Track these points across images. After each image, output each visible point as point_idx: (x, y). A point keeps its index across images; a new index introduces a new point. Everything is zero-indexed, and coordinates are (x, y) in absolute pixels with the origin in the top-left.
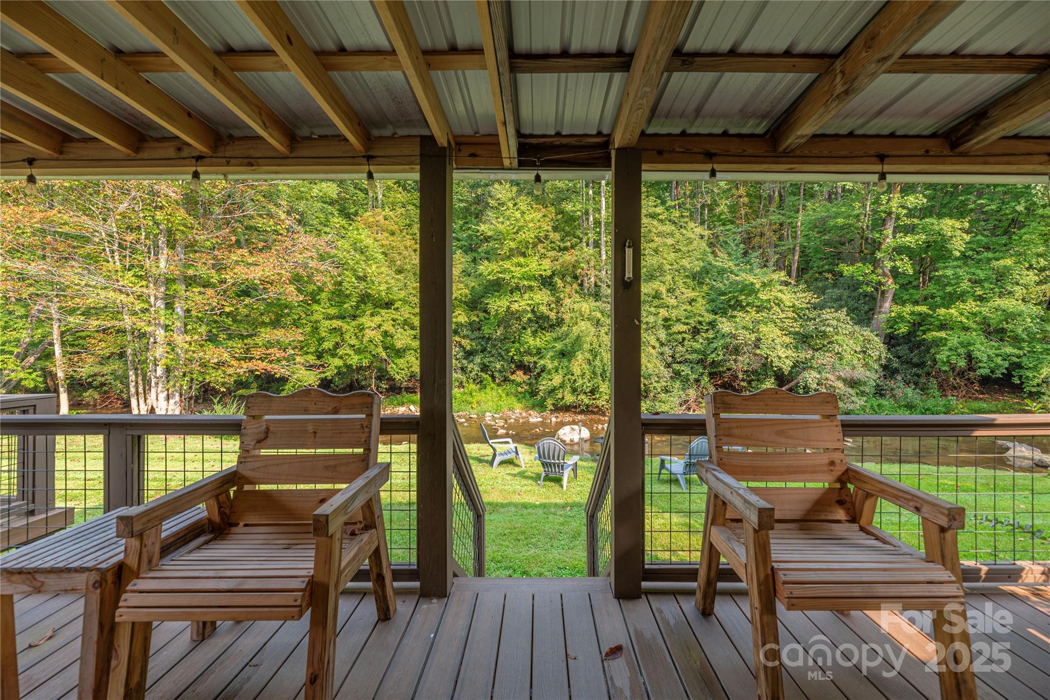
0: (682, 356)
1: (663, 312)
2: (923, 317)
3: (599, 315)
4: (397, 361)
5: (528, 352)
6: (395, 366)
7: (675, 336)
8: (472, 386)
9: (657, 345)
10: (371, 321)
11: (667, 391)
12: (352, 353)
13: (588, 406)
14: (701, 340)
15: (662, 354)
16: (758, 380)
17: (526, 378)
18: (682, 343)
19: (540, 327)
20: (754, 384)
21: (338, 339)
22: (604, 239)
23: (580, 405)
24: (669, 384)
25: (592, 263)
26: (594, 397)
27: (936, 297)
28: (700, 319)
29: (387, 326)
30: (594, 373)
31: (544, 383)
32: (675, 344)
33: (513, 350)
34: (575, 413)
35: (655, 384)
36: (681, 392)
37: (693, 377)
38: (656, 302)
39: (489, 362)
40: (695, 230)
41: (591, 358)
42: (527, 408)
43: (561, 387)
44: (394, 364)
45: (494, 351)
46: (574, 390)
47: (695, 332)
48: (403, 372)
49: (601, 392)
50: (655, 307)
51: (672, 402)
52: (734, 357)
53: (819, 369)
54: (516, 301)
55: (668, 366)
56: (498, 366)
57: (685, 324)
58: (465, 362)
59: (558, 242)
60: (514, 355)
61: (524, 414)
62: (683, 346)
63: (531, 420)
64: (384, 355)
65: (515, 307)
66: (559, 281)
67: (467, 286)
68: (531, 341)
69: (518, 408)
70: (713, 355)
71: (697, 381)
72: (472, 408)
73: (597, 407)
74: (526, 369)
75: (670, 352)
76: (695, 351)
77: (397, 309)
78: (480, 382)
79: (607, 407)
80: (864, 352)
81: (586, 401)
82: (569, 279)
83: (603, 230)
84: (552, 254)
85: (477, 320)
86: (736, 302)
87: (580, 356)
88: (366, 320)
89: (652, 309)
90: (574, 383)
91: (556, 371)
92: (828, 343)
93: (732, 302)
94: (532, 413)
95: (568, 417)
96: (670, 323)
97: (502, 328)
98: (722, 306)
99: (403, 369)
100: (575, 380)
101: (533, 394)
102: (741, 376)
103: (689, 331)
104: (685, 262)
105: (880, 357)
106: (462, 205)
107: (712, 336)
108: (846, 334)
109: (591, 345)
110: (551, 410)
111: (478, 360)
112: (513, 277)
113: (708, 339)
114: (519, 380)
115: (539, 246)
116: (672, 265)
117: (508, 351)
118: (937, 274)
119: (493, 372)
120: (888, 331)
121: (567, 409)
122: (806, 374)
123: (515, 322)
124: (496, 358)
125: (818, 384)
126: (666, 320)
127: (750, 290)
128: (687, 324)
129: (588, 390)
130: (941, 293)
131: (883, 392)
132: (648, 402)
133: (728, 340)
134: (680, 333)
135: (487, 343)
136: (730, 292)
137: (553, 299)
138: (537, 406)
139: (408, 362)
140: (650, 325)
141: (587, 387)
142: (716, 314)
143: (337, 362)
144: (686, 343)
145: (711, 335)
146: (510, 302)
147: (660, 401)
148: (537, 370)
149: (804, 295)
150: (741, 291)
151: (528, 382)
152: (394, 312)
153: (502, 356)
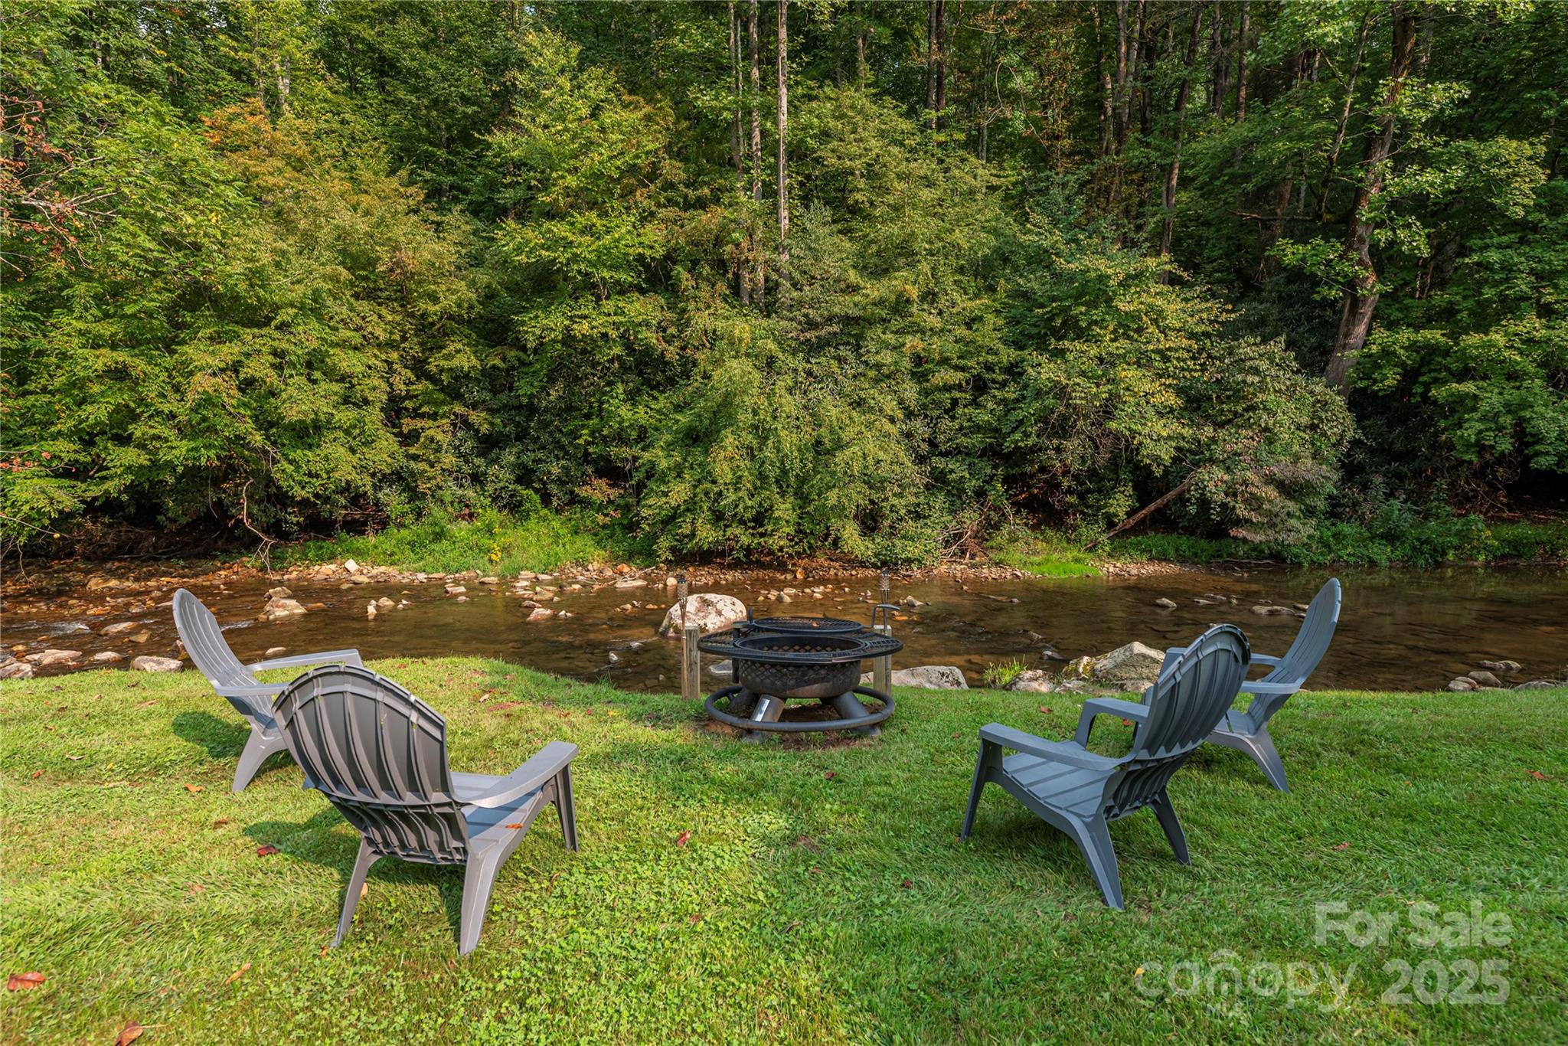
0: (950, 440)
1: (912, 342)
2: (1429, 353)
3: (771, 345)
4: (298, 454)
5: (620, 438)
6: (290, 468)
7: (937, 396)
8: (493, 515)
9: (899, 414)
10: (213, 353)
11: (918, 516)
12: (170, 433)
13: (748, 551)
14: (990, 405)
15: (908, 435)
16: (1099, 491)
17: (614, 493)
18: (950, 412)
19: (647, 382)
20: (1091, 499)
21: (125, 398)
22: (784, 182)
23: (732, 549)
24: (922, 499)
25: (759, 235)
26: (761, 530)
27: (1460, 311)
28: (990, 358)
29: (259, 368)
30: (762, 477)
31: (651, 502)
32: (935, 413)
33: (585, 432)
34: (722, 566)
35: (895, 501)
36: (947, 518)
37: (971, 485)
38: (897, 323)
39: (537, 461)
40: (978, 172)
41: (755, 444)
42: (615, 560)
43: (688, 510)
44: (290, 462)
45: (545, 438)
46: (718, 517)
47: (980, 386)
48: (317, 482)
49: (778, 519)
50: (896, 333)
51: (929, 537)
52: (1055, 442)
53: (1228, 463)
54: (585, 317)
55: (921, 459)
56: (556, 470)
57: (957, 368)
58: (477, 461)
59: (681, 187)
60: (588, 443)
61: (609, 573)
62: (953, 418)
63: (621, 585)
64: (258, 439)
65: (582, 328)
66: (685, 275)
67: (472, 284)
68: (625, 412)
69: (597, 562)
70: (1017, 436)
71: (980, 494)
72: (491, 561)
73: (771, 553)
74: (612, 472)
75: (926, 433)
76: (978, 428)
77: (283, 327)
78: (514, 507)
79: (790, 551)
80: (1313, 427)
81: (745, 540)
82: (706, 270)
83: (782, 162)
84: (670, 212)
85: (502, 365)
86: (1064, 323)
87: (729, 439)
88: (197, 352)
89: (890, 338)
90: (716, 501)
91: (679, 475)
92: (1246, 410)
93: (1058, 322)
94: (626, 569)
95: (704, 576)
96: (927, 366)
97: (560, 385)
98: (1035, 331)
99: (317, 476)
100: (720, 494)
101: (632, 526)
102: (1066, 483)
103: (968, 383)
104: (959, 236)
105: (1342, 437)
106: (470, 110)
107: (1014, 396)
108: (1280, 391)
109: (755, 413)
110: (667, 561)
111: (509, 456)
112: (575, 258)
113: (1004, 401)
114: (598, 497)
115: (638, 193)
116: (931, 242)
117: (574, 434)
118: (1467, 260)
119: (544, 484)
120: (1360, 385)
121: (705, 557)
122: (1203, 473)
123: (589, 370)
124: (551, 451)
125: (1227, 494)
126: (918, 360)
127: (1096, 292)
128: (963, 369)
129: (748, 515)
130: (1470, 303)
131: (1340, 510)
132: (878, 540)
133: (1050, 401)
134: (947, 388)
135: (529, 419)
136: (1053, 299)
137: (671, 316)
138: (640, 553)
139: (327, 458)
140: (885, 371)
141: (746, 508)
142: (1022, 348)
143: (130, 456)
144: (959, 411)
145: (1011, 393)
146: (571, 318)
147: (904, 537)
148: (638, 476)
149: (1204, 305)
150: (1077, 298)
151: (622, 502)
152: (277, 335)
153: (562, 448)
